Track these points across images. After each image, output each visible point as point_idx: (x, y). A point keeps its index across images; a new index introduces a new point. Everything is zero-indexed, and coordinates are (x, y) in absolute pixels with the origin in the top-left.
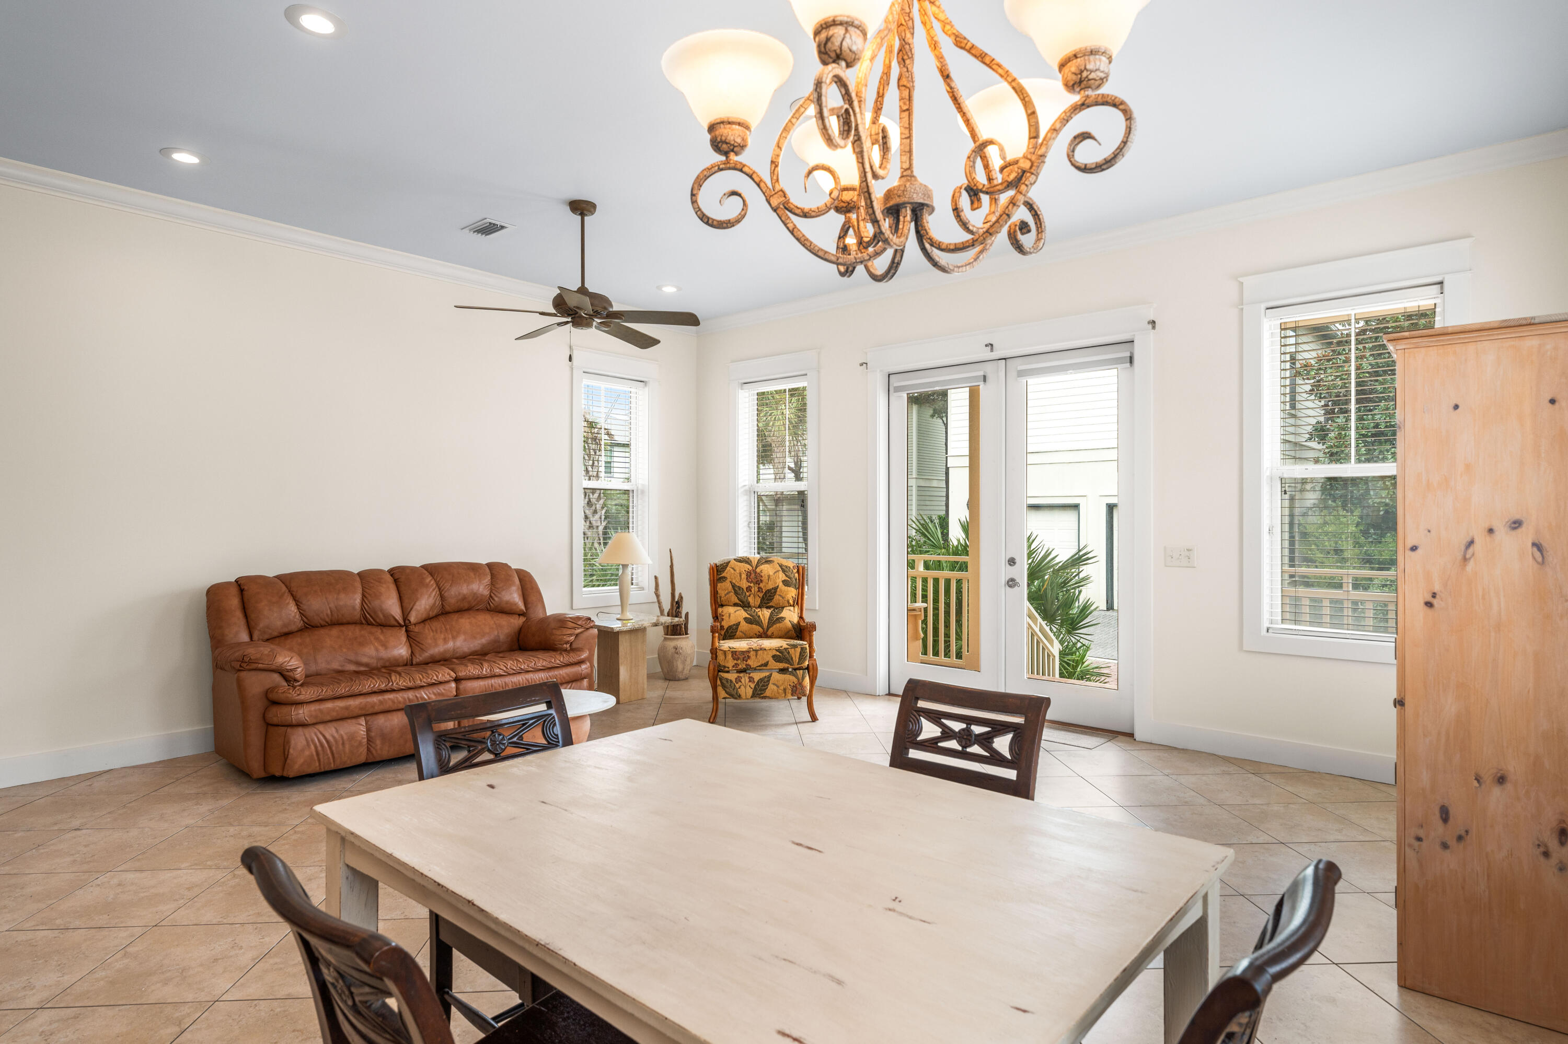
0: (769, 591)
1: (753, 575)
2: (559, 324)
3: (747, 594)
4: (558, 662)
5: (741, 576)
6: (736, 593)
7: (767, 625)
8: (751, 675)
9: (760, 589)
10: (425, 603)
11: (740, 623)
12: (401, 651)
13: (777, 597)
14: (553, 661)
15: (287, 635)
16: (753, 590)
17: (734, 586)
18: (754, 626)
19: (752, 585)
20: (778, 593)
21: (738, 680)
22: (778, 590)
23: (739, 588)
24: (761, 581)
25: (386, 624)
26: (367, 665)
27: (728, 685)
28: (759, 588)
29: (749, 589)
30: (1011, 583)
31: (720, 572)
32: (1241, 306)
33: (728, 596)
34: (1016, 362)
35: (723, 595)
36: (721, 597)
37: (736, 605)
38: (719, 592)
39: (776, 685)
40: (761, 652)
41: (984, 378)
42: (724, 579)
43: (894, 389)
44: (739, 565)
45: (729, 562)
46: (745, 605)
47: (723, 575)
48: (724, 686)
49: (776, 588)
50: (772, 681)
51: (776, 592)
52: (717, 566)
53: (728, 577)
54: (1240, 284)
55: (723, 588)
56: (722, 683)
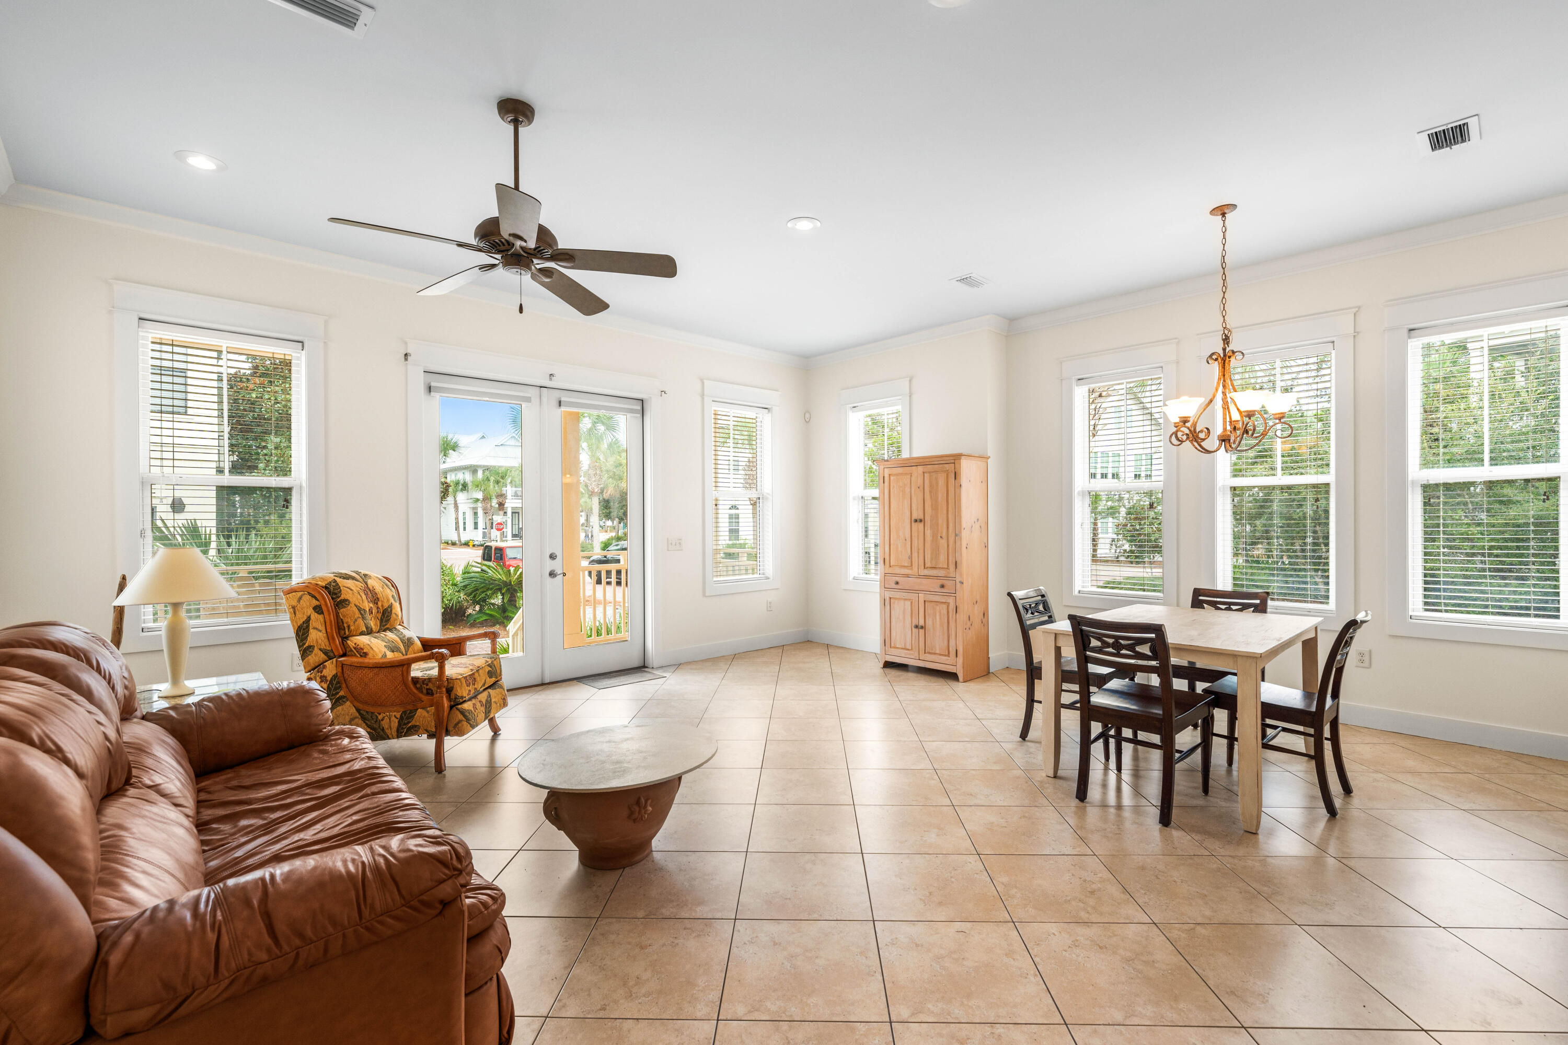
0: (385, 610)
1: (370, 594)
6: (363, 618)
8: (479, 698)
9: (379, 609)
13: (393, 617)
19: (372, 605)
21: (475, 706)
22: (393, 607)
23: (364, 610)
24: (378, 601)
27: (469, 716)
30: (552, 574)
31: (336, 594)
32: (703, 396)
33: (357, 623)
34: (557, 394)
35: (352, 624)
36: (349, 627)
37: (362, 634)
38: (345, 620)
39: (496, 703)
40: (480, 671)
41: (528, 400)
42: (345, 603)
43: (430, 387)
44: (349, 583)
45: (335, 581)
46: (369, 632)
47: (342, 597)
48: (468, 720)
49: (391, 606)
50: (493, 700)
51: (391, 610)
52: (326, 588)
53: (351, 600)
54: (703, 383)
55: (349, 613)
56: (465, 716)
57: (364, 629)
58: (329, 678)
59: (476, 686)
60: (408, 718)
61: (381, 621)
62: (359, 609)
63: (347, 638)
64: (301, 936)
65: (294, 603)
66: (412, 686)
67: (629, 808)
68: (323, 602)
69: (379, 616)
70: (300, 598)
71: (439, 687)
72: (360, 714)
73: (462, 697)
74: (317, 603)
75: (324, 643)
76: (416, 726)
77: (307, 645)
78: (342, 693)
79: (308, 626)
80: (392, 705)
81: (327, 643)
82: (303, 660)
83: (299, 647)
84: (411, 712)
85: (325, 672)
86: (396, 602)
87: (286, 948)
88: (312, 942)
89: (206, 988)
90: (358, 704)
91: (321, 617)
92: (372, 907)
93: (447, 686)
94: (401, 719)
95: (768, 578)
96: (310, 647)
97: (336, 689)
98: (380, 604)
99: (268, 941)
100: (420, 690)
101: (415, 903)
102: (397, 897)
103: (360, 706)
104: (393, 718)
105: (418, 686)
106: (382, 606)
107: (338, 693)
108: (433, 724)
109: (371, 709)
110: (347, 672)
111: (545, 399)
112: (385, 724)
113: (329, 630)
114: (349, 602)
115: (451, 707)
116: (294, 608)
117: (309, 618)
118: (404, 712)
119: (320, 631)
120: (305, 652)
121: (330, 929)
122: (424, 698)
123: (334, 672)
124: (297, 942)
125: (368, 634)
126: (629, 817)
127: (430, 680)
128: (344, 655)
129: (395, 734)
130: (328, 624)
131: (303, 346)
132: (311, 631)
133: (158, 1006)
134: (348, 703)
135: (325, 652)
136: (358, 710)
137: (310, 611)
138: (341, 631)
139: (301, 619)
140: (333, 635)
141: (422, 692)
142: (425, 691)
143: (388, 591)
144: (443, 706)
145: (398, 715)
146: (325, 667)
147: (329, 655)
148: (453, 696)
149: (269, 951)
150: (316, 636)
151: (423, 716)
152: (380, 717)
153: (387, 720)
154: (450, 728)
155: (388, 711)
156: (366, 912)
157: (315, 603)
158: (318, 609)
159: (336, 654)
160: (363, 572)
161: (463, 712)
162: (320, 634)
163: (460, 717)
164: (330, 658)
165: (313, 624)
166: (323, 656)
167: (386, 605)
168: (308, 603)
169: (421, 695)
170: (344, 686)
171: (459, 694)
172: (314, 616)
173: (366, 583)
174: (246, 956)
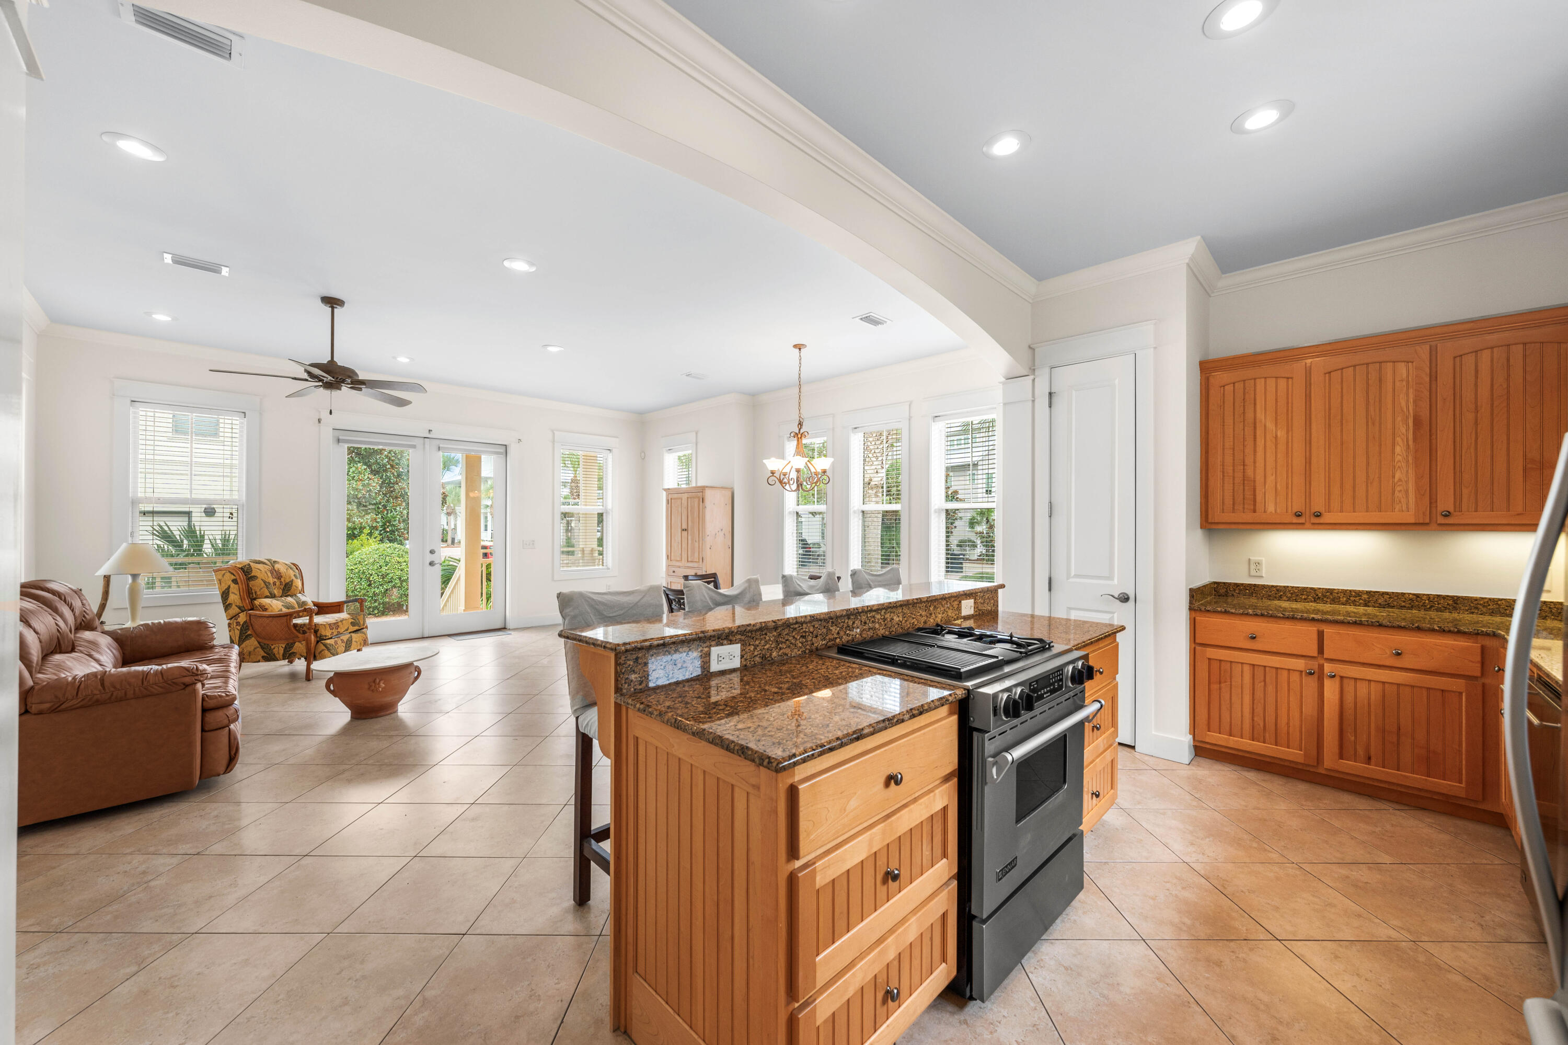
0: (287, 583)
1: (275, 573)
2: (316, 387)
3: (274, 587)
5: (267, 574)
8: (341, 638)
19: (276, 580)
21: (336, 643)
22: (294, 582)
23: (269, 583)
24: (282, 577)
27: (331, 648)
28: (280, 582)
30: (432, 564)
31: (248, 572)
32: (554, 442)
33: (262, 590)
34: (438, 442)
35: (258, 590)
36: (256, 592)
37: (267, 597)
38: (253, 588)
39: (356, 642)
40: (344, 622)
41: (414, 447)
42: (255, 578)
43: (339, 440)
44: (260, 566)
45: (249, 565)
46: (273, 596)
47: (252, 574)
48: (328, 649)
49: (292, 581)
50: (354, 640)
51: (292, 584)
52: (242, 568)
53: (258, 576)
54: (554, 433)
55: (256, 585)
56: (326, 647)
57: (268, 594)
58: (241, 623)
59: (339, 630)
60: (290, 648)
61: (283, 590)
62: (265, 582)
63: (255, 599)
64: (115, 687)
65: (220, 577)
66: (293, 629)
67: (369, 684)
68: (238, 577)
69: (282, 587)
70: (224, 574)
71: (309, 629)
72: (260, 645)
73: (326, 636)
74: (235, 578)
75: (239, 602)
76: (294, 653)
77: (228, 603)
78: (249, 632)
79: (229, 592)
80: (280, 640)
81: (240, 601)
82: (225, 612)
83: (223, 604)
84: (292, 644)
85: (239, 620)
86: (296, 578)
87: (107, 691)
88: (119, 690)
89: (72, 700)
90: (258, 639)
91: (237, 586)
92: (149, 681)
93: (316, 629)
94: (285, 648)
95: (608, 569)
96: (230, 604)
97: (246, 630)
98: (282, 580)
99: (100, 687)
100: (298, 631)
101: (169, 682)
102: (161, 678)
103: (260, 640)
104: (280, 648)
105: (297, 628)
106: (285, 581)
107: (246, 633)
108: (305, 651)
109: (266, 642)
110: (253, 620)
111: (427, 446)
112: (275, 651)
113: (241, 594)
114: (257, 578)
115: (318, 642)
116: (220, 580)
117: (229, 587)
118: (288, 644)
119: (236, 594)
120: (227, 607)
121: (128, 687)
122: (300, 635)
123: (245, 620)
124: (112, 689)
125: (272, 598)
126: (369, 689)
127: (304, 625)
128: (252, 609)
129: (281, 657)
130: (241, 590)
131: (245, 415)
132: (231, 594)
133: (52, 704)
134: (253, 638)
135: (239, 608)
136: (259, 643)
137: (230, 582)
138: (250, 596)
139: (224, 587)
140: (244, 598)
141: (300, 633)
142: (301, 632)
143: (291, 571)
144: (311, 640)
145: (284, 646)
146: (239, 617)
147: (242, 609)
148: (318, 635)
149: (100, 691)
150: (234, 598)
151: (299, 647)
152: (272, 647)
153: (276, 649)
154: (317, 654)
155: (278, 644)
156: (145, 683)
157: (233, 577)
158: (235, 581)
159: (246, 608)
160: (274, 559)
161: (325, 645)
162: (236, 596)
163: (323, 647)
164: (243, 611)
165: (231, 590)
166: (238, 610)
167: (287, 581)
168: (229, 578)
169: (297, 634)
170: (251, 628)
171: (323, 633)
172: (233, 585)
173: (274, 567)
174: (90, 692)
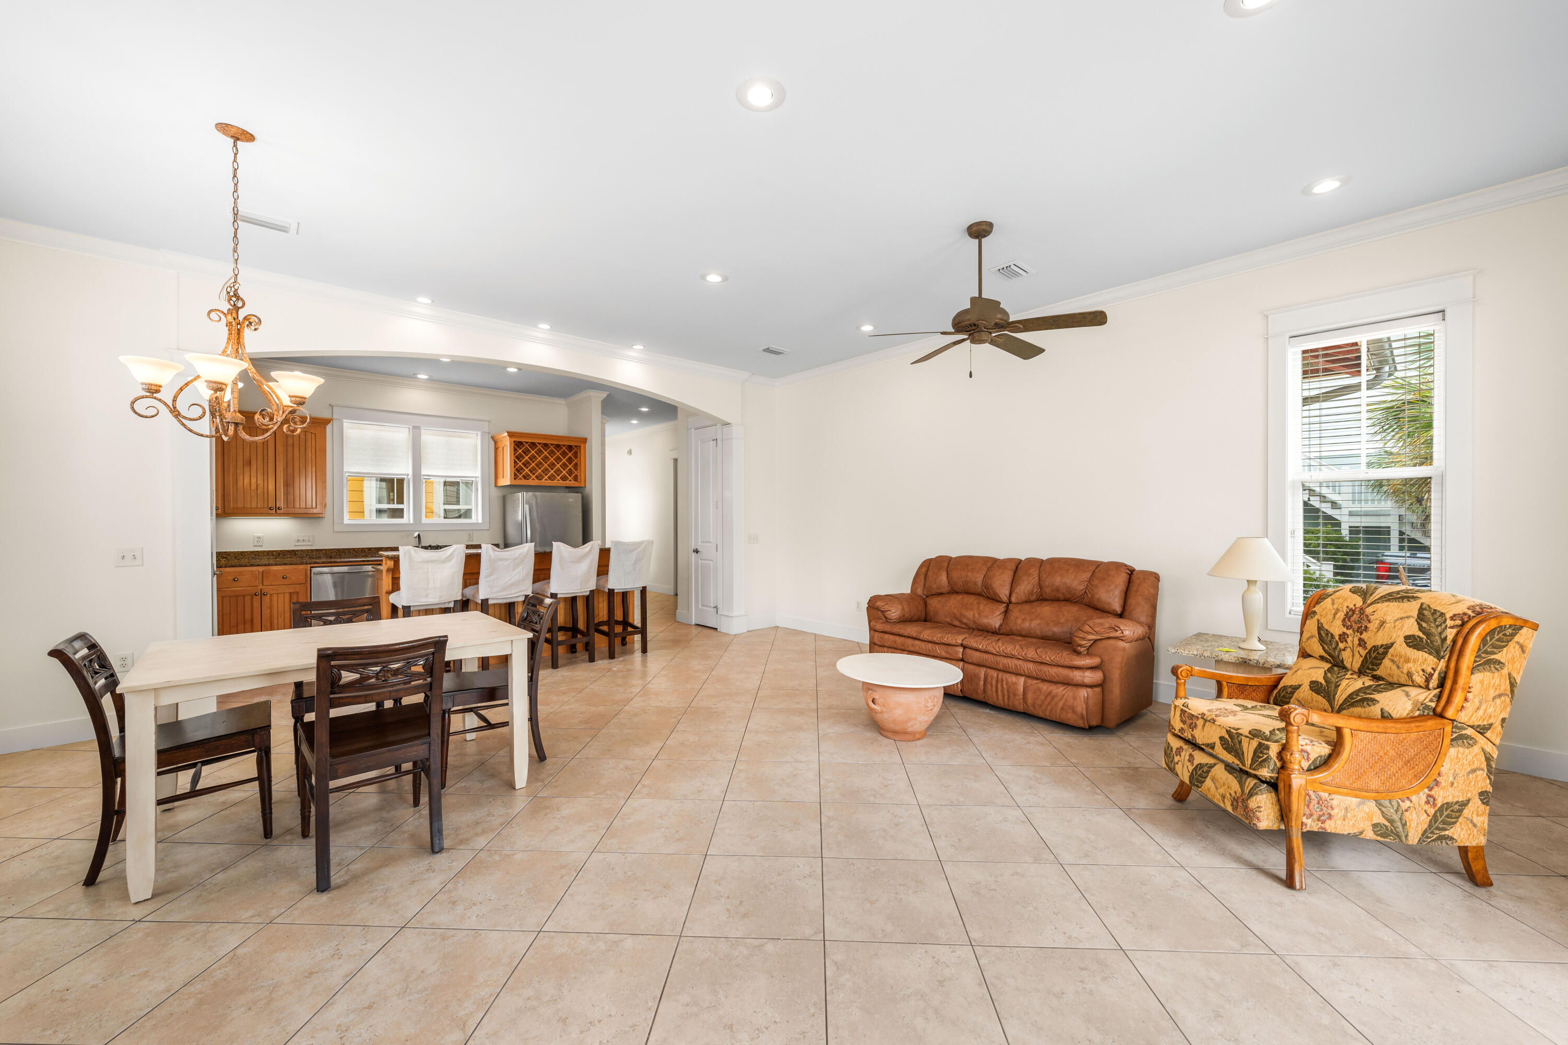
0: (1375, 648)
1: (1355, 617)
3: (1341, 646)
4: (1048, 659)
5: (1335, 614)
6: (1322, 640)
7: (1341, 702)
9: (1362, 643)
10: (1025, 587)
11: (1300, 686)
12: (995, 621)
13: (1386, 662)
14: (1044, 657)
15: (941, 594)
16: (1349, 640)
17: (1320, 628)
18: (1320, 698)
19: (1348, 632)
20: (1389, 656)
22: (1391, 651)
23: (1327, 632)
24: (1366, 629)
25: (994, 599)
26: (966, 624)
28: (1360, 640)
29: (1343, 637)
